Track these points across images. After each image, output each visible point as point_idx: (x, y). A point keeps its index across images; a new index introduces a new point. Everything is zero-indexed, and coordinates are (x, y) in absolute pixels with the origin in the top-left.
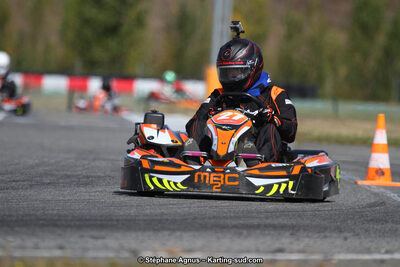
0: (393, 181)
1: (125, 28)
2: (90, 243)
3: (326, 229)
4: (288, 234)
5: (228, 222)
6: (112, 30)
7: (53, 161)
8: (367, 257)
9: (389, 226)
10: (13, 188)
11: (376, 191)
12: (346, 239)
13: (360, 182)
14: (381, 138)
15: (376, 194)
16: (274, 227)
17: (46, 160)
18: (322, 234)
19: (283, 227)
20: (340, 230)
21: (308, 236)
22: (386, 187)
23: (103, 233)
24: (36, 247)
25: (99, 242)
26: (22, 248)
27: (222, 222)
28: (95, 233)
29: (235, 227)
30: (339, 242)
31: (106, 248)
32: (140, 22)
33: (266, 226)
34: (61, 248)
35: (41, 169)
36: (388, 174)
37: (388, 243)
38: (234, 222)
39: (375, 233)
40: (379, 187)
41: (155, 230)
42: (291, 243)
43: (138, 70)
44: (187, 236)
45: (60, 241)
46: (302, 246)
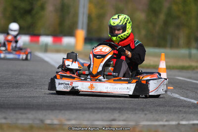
1: (34, 12)
2: (20, 116)
3: (136, 109)
4: (117, 112)
5: (88, 106)
8: (156, 123)
9: (167, 108)
12: (146, 114)
14: (163, 65)
16: (111, 109)
18: (134, 112)
19: (115, 109)
20: (143, 110)
21: (127, 113)
23: (26, 111)
25: (24, 116)
27: (84, 106)
28: (22, 111)
29: (91, 108)
30: (142, 116)
31: (28, 118)
32: (42, 8)
33: (107, 108)
34: (5, 118)
37: (167, 116)
38: (91, 106)
39: (160, 111)
41: (51, 110)
42: (119, 116)
43: (42, 31)
44: (67, 113)
45: (4, 115)
46: (124, 117)
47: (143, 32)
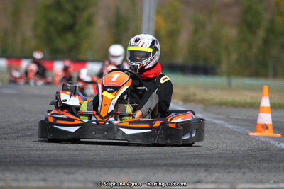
0: (274, 133)
1: (77, 28)
2: (65, 177)
3: (229, 166)
4: (203, 170)
5: (160, 162)
6: (70, 28)
7: (32, 120)
8: (260, 186)
9: (274, 164)
10: (6, 139)
11: (263, 139)
12: (244, 173)
13: (251, 134)
14: (265, 102)
15: (262, 142)
16: (193, 165)
17: (27, 119)
18: (227, 171)
19: (199, 165)
20: (239, 167)
21: (217, 172)
22: (269, 137)
23: (72, 170)
24: (27, 180)
25: (71, 177)
26: (17, 180)
27: (155, 162)
28: (67, 170)
29: (165, 165)
30: (239, 175)
31: (76, 180)
32: (90, 22)
33: (188, 165)
34: (44, 180)
35: (24, 126)
36: (271, 128)
37: (274, 176)
38: (164, 162)
39: (264, 169)
40: (265, 137)
41: (108, 168)
42: (206, 177)
43: (89, 56)
44: (131, 171)
45: (41, 176)
46: (214, 178)
47: (234, 56)
